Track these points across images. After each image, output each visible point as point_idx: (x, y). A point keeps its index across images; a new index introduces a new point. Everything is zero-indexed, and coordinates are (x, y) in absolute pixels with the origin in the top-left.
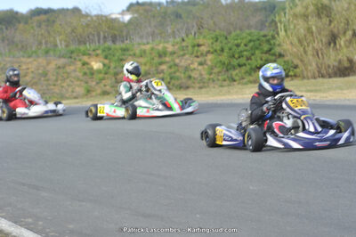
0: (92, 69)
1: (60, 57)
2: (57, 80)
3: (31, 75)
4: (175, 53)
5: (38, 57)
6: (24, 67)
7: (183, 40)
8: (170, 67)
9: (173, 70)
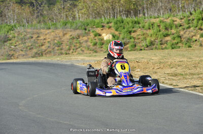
0: (102, 39)
1: (76, 29)
2: (70, 49)
3: (47, 45)
4: (181, 26)
5: (56, 28)
6: (42, 38)
7: (191, 14)
8: (174, 39)
9: (175, 41)
